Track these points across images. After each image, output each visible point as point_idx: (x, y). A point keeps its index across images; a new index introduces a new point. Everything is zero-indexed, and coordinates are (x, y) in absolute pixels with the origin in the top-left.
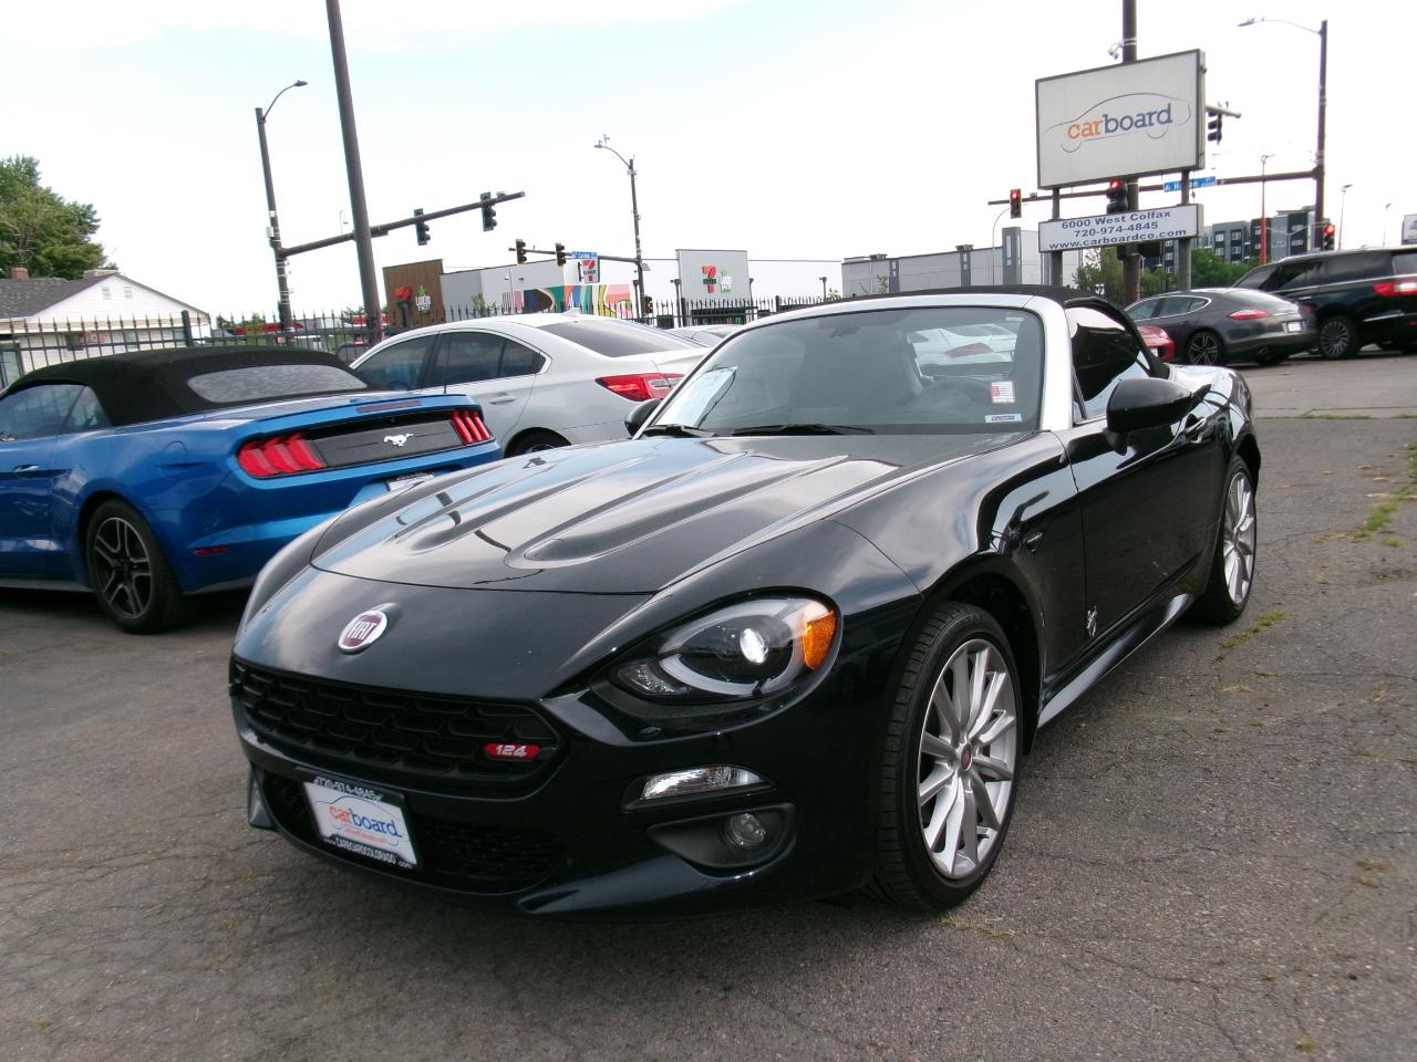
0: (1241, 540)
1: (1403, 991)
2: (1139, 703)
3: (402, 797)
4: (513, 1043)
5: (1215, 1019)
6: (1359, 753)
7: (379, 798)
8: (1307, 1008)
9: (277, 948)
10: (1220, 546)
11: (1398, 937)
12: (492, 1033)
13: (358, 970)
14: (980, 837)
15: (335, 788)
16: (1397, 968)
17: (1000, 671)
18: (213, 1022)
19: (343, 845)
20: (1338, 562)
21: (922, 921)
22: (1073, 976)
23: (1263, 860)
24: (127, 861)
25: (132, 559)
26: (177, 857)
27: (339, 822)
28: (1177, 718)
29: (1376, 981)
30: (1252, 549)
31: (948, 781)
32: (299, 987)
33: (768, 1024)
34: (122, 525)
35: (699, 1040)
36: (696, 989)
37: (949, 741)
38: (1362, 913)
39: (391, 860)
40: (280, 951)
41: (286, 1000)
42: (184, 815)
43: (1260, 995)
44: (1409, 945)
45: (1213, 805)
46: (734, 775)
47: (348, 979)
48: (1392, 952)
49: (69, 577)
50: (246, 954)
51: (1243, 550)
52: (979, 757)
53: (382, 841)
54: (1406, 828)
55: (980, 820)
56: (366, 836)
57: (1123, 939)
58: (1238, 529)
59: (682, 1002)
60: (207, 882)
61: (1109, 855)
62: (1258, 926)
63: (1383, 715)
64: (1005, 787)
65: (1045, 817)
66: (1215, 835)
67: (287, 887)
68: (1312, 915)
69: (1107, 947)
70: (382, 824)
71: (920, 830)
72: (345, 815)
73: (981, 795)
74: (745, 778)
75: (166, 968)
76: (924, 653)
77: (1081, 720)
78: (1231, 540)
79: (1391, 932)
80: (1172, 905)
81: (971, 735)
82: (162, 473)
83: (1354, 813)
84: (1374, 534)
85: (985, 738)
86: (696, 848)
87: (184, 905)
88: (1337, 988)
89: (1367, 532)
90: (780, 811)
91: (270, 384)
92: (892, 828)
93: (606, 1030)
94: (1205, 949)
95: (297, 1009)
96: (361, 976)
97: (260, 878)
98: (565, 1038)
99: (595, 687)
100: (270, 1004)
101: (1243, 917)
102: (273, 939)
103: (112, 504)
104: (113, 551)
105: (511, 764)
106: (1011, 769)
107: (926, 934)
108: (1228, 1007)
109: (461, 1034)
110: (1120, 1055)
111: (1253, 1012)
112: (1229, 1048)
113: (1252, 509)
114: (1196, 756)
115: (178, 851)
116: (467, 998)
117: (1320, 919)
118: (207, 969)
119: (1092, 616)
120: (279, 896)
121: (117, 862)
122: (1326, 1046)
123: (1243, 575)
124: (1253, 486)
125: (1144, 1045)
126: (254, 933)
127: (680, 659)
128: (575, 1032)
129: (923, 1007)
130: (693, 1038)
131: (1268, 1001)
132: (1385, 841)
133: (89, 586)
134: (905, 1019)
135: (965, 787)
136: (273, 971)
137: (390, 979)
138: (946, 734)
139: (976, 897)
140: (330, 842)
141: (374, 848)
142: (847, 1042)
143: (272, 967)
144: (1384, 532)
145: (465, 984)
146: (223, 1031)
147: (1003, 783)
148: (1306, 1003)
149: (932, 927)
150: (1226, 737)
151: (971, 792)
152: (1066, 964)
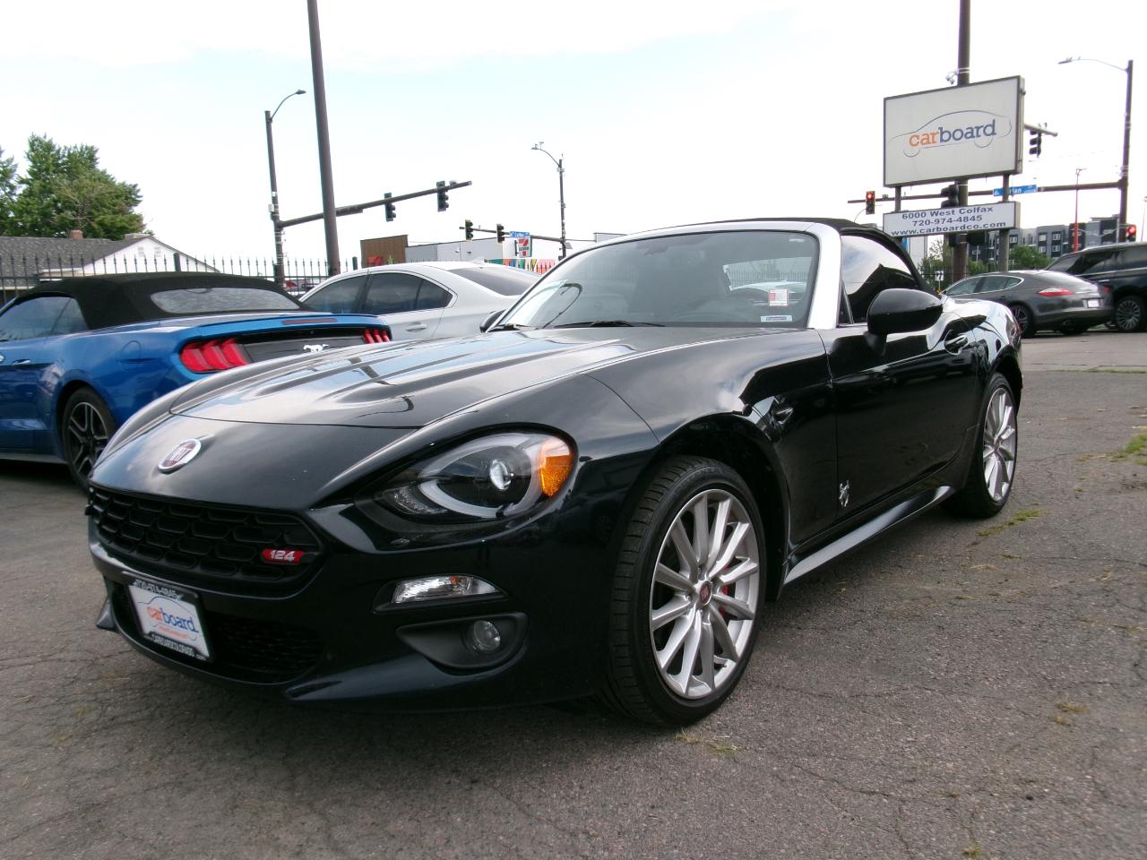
0: (1001, 446)
1: (1073, 812)
2: (896, 575)
3: (196, 596)
4: (278, 816)
5: (897, 826)
6: (1078, 619)
7: (179, 597)
8: (982, 821)
9: (111, 733)
10: (980, 448)
11: (1078, 767)
12: (262, 807)
13: (171, 753)
14: (718, 667)
15: (149, 590)
16: (1071, 792)
17: (744, 522)
18: (36, 787)
19: (158, 640)
20: (1095, 475)
21: (659, 735)
22: (778, 785)
23: (973, 699)
24: (18, 661)
25: (95, 437)
26: (60, 660)
27: (154, 621)
28: (926, 588)
29: (1051, 802)
30: (1013, 455)
31: (685, 611)
32: (117, 763)
33: (499, 812)
34: (89, 408)
35: (436, 822)
36: (447, 781)
37: (688, 576)
38: (1051, 746)
39: (189, 652)
40: (113, 735)
41: (103, 773)
42: (79, 629)
43: (941, 810)
44: (1087, 774)
45: (939, 655)
46: (474, 585)
47: (160, 759)
48: (1071, 779)
49: (50, 452)
50: (84, 737)
51: (1004, 457)
52: (719, 595)
53: (184, 636)
54: (1106, 680)
55: (718, 650)
56: (175, 633)
57: (831, 757)
58: (1000, 437)
59: (432, 791)
60: (76, 679)
61: (837, 690)
62: (955, 752)
63: (1106, 591)
64: (747, 625)
65: (790, 658)
66: (935, 678)
67: (138, 686)
68: (1005, 746)
69: (815, 764)
70: (184, 621)
71: (652, 652)
72: (159, 614)
73: (719, 629)
74: (485, 588)
75: (17, 744)
76: (662, 494)
77: (843, 586)
78: (992, 445)
79: (1073, 762)
80: (882, 732)
81: (712, 574)
82: (121, 367)
83: (1062, 666)
84: (1130, 456)
85: (726, 579)
86: (436, 648)
87: (51, 696)
88: (1013, 806)
89: (1124, 454)
90: (513, 619)
91: (218, 301)
92: (624, 645)
93: (360, 810)
94: (901, 768)
95: (109, 781)
96: (171, 757)
97: (119, 679)
98: (322, 814)
99: (359, 503)
100: (88, 776)
101: (942, 744)
102: (110, 725)
103: (82, 392)
104: (83, 430)
105: (283, 567)
106: (752, 609)
107: (659, 746)
108: (910, 817)
109: (236, 807)
110: (802, 852)
111: (932, 823)
112: (901, 850)
113: (1013, 421)
114: (935, 616)
115: (62, 656)
116: (253, 778)
117: (1012, 749)
118: (49, 746)
119: (844, 490)
120: (129, 693)
121: (10, 661)
122: (992, 853)
123: (1003, 476)
124: (1015, 401)
125: (826, 845)
126: (97, 720)
127: (438, 485)
128: (334, 811)
129: (639, 804)
130: (431, 820)
131: (948, 814)
132: (1085, 689)
133: (64, 459)
134: (619, 813)
135: (703, 618)
136: (102, 750)
137: (195, 761)
138: (685, 570)
139: (712, 718)
140: (148, 638)
141: (179, 643)
142: (564, 830)
143: (103, 746)
144: (1139, 455)
145: (255, 768)
146: (41, 795)
147: (746, 622)
148: (982, 817)
149: (666, 740)
150: (963, 602)
151: (709, 624)
152: (775, 775)
